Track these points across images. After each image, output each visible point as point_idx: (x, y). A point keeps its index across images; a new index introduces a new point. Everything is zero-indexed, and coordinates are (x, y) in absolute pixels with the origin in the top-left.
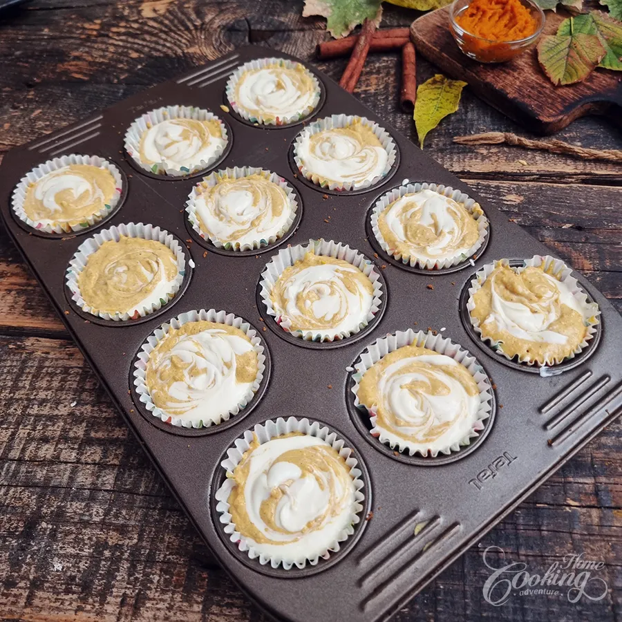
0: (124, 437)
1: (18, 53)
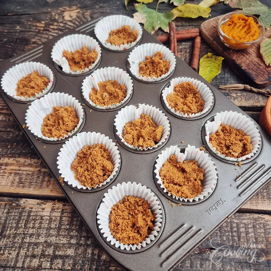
0: (72, 254)
1: (5, 40)
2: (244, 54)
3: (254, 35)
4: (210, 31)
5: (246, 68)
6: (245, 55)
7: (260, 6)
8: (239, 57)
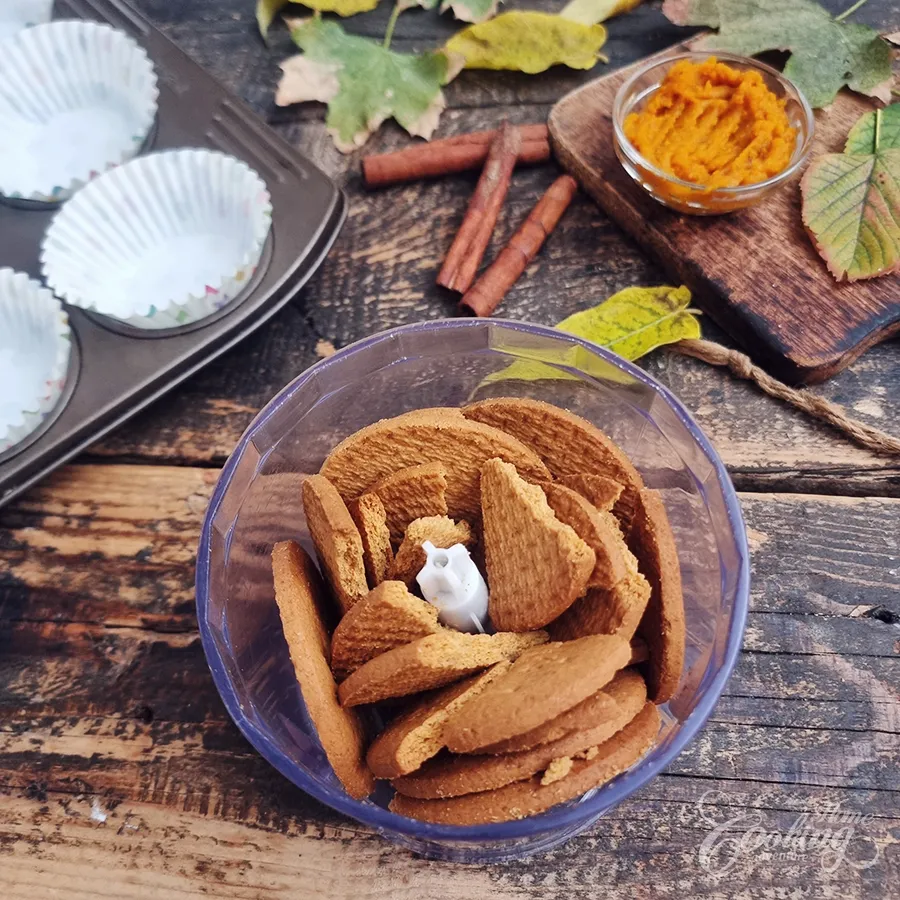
2: (735, 232)
3: (770, 148)
4: (590, 139)
5: (746, 296)
6: (742, 234)
7: (792, 9)
8: (714, 249)
